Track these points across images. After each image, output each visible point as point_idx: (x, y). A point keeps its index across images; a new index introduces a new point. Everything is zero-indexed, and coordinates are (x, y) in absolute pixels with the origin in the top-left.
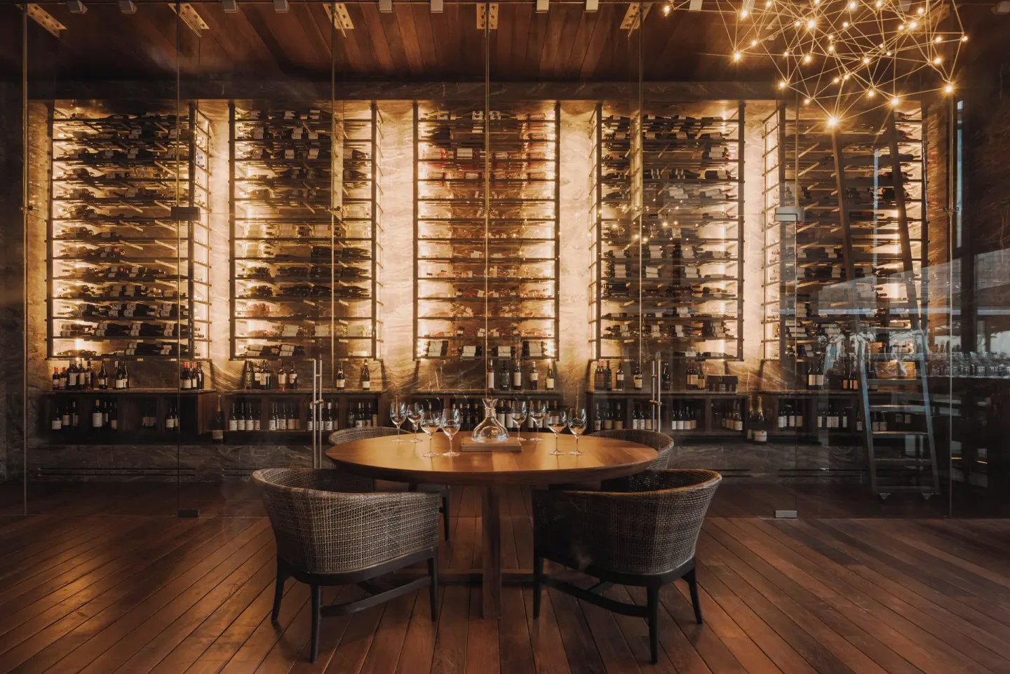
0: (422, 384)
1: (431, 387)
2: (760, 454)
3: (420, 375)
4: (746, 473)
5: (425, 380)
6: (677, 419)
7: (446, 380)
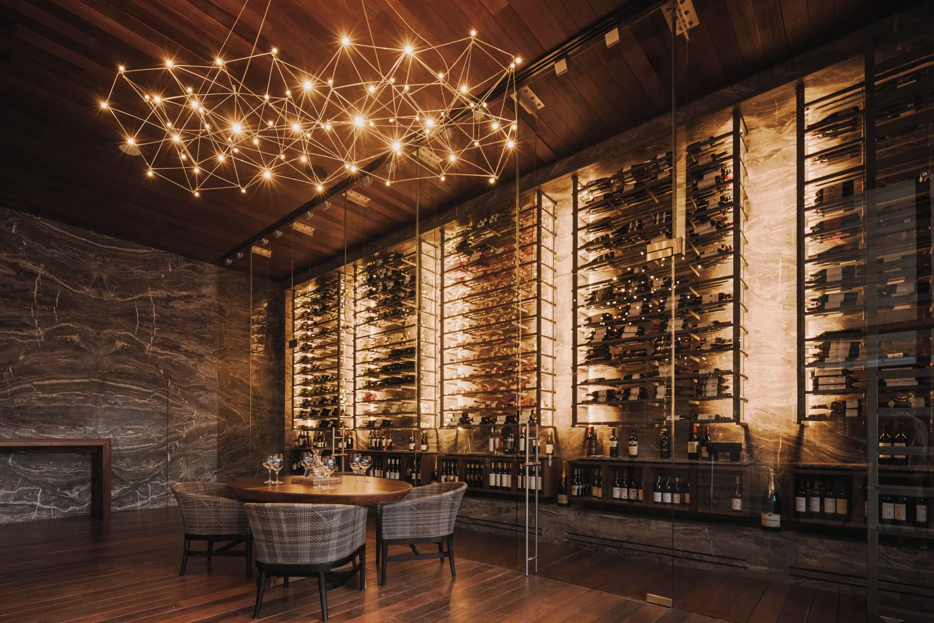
0: (461, 447)
1: (466, 450)
2: (761, 543)
3: (459, 440)
4: (738, 564)
5: (462, 445)
6: (663, 491)
7: (476, 445)
